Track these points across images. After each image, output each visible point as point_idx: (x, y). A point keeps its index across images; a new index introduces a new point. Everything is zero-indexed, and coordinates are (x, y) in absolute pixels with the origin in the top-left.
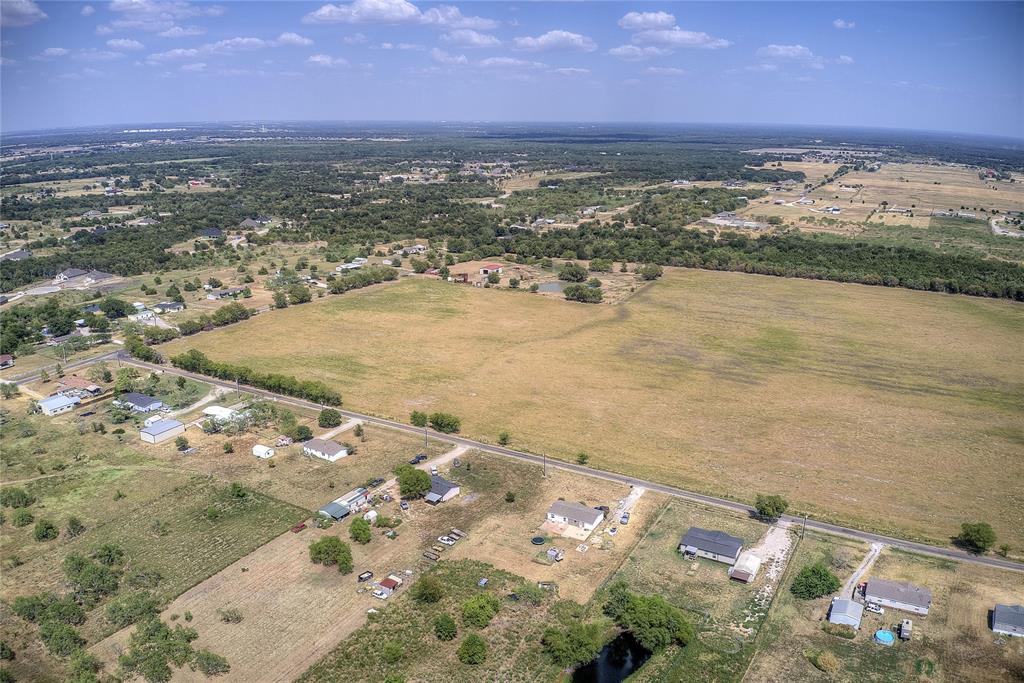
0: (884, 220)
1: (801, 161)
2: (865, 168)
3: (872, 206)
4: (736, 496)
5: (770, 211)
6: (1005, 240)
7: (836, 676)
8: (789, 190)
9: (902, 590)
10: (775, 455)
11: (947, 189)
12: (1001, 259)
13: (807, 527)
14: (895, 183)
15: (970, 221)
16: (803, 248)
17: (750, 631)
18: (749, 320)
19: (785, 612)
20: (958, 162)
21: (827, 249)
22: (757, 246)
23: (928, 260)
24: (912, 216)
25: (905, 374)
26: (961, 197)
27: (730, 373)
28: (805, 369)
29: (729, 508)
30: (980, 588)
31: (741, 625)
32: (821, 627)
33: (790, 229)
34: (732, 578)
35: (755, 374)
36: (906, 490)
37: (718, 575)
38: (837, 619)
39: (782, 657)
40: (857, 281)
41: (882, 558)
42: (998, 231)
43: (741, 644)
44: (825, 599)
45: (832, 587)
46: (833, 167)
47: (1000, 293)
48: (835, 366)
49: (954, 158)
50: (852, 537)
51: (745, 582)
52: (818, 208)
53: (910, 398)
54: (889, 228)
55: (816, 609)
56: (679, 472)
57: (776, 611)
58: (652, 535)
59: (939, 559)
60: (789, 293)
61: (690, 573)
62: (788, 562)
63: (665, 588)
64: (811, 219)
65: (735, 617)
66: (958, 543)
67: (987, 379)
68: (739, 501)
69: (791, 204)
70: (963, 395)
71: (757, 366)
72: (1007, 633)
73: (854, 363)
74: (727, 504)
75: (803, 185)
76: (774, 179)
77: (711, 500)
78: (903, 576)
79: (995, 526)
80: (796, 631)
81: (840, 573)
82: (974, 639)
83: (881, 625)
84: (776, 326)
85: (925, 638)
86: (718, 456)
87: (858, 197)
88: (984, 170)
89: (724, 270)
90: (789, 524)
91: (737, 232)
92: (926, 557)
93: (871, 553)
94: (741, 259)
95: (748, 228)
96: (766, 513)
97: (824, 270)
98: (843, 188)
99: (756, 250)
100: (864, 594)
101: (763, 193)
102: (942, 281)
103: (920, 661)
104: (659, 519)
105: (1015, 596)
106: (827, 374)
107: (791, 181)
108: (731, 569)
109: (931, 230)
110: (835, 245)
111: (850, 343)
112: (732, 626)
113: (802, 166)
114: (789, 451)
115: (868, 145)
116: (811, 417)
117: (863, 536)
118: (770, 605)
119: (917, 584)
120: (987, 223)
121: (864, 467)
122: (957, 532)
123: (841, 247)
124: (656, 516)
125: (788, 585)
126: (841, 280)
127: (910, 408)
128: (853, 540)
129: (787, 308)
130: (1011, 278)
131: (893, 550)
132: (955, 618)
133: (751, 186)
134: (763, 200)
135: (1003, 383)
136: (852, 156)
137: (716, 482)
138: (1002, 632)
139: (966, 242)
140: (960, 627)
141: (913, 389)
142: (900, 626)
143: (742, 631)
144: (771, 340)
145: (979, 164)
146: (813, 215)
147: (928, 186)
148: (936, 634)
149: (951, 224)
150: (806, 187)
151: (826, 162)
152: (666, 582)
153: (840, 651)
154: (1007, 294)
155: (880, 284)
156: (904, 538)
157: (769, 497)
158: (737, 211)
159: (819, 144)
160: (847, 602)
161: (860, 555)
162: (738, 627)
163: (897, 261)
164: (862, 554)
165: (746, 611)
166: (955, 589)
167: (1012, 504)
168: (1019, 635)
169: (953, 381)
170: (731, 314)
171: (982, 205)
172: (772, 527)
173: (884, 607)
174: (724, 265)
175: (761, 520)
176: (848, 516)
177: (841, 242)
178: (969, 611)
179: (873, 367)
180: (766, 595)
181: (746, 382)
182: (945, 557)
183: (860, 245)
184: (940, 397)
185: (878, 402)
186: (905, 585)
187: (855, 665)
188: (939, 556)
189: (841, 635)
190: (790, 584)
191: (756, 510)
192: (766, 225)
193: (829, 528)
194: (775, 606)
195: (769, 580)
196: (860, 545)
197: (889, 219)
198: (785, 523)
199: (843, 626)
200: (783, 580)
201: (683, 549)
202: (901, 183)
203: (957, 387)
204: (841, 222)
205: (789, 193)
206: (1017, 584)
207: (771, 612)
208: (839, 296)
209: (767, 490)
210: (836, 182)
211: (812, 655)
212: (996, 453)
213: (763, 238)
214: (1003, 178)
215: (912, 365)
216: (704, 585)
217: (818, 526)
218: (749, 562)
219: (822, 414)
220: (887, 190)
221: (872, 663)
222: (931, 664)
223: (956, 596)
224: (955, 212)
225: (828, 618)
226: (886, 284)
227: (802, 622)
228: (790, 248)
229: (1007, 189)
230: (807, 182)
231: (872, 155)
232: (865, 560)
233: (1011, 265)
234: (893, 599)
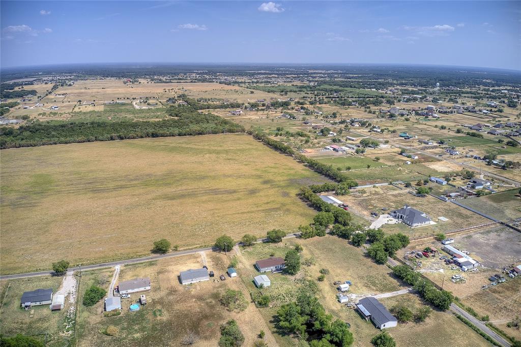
0: (81, 109)
1: (33, 84)
2: (66, 84)
3: (74, 103)
4: (42, 268)
5: (22, 113)
6: (141, 111)
7: (119, 335)
8: (30, 100)
9: (135, 282)
10: (56, 240)
11: (109, 91)
12: (141, 120)
13: (82, 270)
14: (83, 91)
15: (123, 104)
16: (43, 130)
17: (70, 332)
18: (24, 173)
19: (84, 316)
20: (112, 77)
21: (55, 128)
22: (19, 132)
23: (106, 126)
24: (94, 106)
25: (109, 182)
26: (117, 94)
27: (20, 204)
28: (59, 192)
29: (40, 275)
30: (170, 268)
31: (65, 331)
32: (103, 315)
33: (35, 120)
34: (52, 310)
35: (33, 201)
36: (123, 236)
37: (46, 312)
38: (109, 309)
39: (90, 338)
40: (74, 142)
41: (122, 271)
42: (137, 107)
43: (68, 341)
44: (101, 302)
45: (102, 295)
46: (50, 86)
47: (144, 136)
48: (74, 186)
49: (110, 75)
50: (104, 267)
51: (59, 310)
52: (47, 108)
53: (114, 193)
54: (84, 113)
55: (98, 308)
56: (9, 266)
57: (79, 317)
58: (5, 304)
59: (148, 262)
60: (42, 154)
61: (31, 316)
62: (78, 291)
63: (21, 329)
64: (44, 114)
65: (61, 329)
66: (154, 252)
67: (148, 175)
68: (44, 270)
69: (32, 108)
70: (138, 185)
71: (34, 196)
72: (189, 283)
73: (83, 183)
74: (38, 274)
75: (36, 97)
76: (21, 95)
77: (30, 275)
78: (133, 276)
79: (169, 239)
80: (92, 323)
81: (104, 287)
82: (175, 291)
83: (131, 303)
84: (38, 173)
85: (153, 300)
86: (26, 251)
87: (66, 99)
88: (125, 79)
89: (4, 148)
90: (72, 272)
91: (7, 126)
92: (142, 263)
93: (116, 271)
94: (12, 141)
95: (12, 123)
96: (59, 271)
97: (56, 139)
98: (57, 96)
99: (19, 135)
100: (118, 291)
101: (16, 104)
102: (115, 135)
103: (155, 311)
104: (6, 294)
105: (187, 266)
106: (71, 191)
107: (30, 96)
108: (51, 306)
109: (105, 111)
110: (59, 125)
111: (78, 173)
112: (61, 334)
113: (35, 87)
114: (62, 236)
115: (66, 73)
116: (69, 215)
117: (110, 264)
118: (76, 315)
119: (141, 277)
120: (131, 104)
121: (101, 232)
122: (152, 247)
123: (62, 126)
124: (4, 293)
125: (81, 303)
126: (66, 143)
127: (115, 198)
128: (106, 268)
129: (42, 162)
130: (148, 128)
131: (126, 266)
132: (164, 285)
133: (10, 101)
134: (17, 107)
135: (155, 176)
136: (59, 79)
137: (29, 264)
138: (187, 283)
139: (123, 115)
140: (167, 289)
141: (115, 188)
142: (140, 299)
143: (66, 334)
144: (38, 181)
145: (122, 77)
146: (45, 112)
147: (100, 90)
148: (157, 296)
149: (114, 107)
150: (38, 98)
151: (46, 83)
152: (21, 325)
153: (115, 323)
154: (148, 135)
155: (86, 142)
156: (129, 258)
157: (59, 263)
158: (5, 115)
159: (41, 75)
160: (111, 299)
161: (110, 274)
162: (64, 333)
163: (92, 129)
164: (112, 273)
165: (65, 324)
166: (159, 273)
167: (173, 227)
168: (195, 282)
169: (132, 180)
170: (14, 172)
171: (128, 96)
172: (65, 277)
173: (130, 293)
174: (4, 146)
175: (58, 275)
176: (100, 258)
177: (62, 123)
178: (169, 280)
179: (93, 182)
180: (72, 311)
181: (30, 207)
182: (150, 260)
183: (72, 124)
184: (127, 189)
185: (100, 199)
186: (136, 280)
187: (126, 326)
188: (148, 260)
189: (114, 315)
190: (82, 301)
191: (54, 272)
192: (22, 120)
193: (93, 267)
194: (78, 315)
195: (71, 304)
196: (109, 270)
197: (84, 109)
198: (70, 273)
199: (113, 311)
200: (78, 301)
201: (23, 305)
202: (86, 90)
203: (134, 182)
204: (60, 113)
205: (31, 102)
206: (186, 260)
207: (77, 319)
208: (67, 151)
209: (56, 260)
210: (53, 93)
211: (104, 331)
212: (160, 207)
213: (21, 128)
214: (135, 82)
215: (111, 177)
216: (40, 319)
217: (87, 268)
218: (58, 299)
219: (74, 212)
220: (79, 94)
221: (133, 322)
222: (160, 311)
223: (161, 276)
224: (115, 101)
225: (105, 310)
226: (89, 141)
227: (93, 317)
228: (37, 131)
229: (137, 87)
230: (38, 95)
231: (69, 77)
232: (114, 275)
233: (146, 122)
234: (133, 289)
